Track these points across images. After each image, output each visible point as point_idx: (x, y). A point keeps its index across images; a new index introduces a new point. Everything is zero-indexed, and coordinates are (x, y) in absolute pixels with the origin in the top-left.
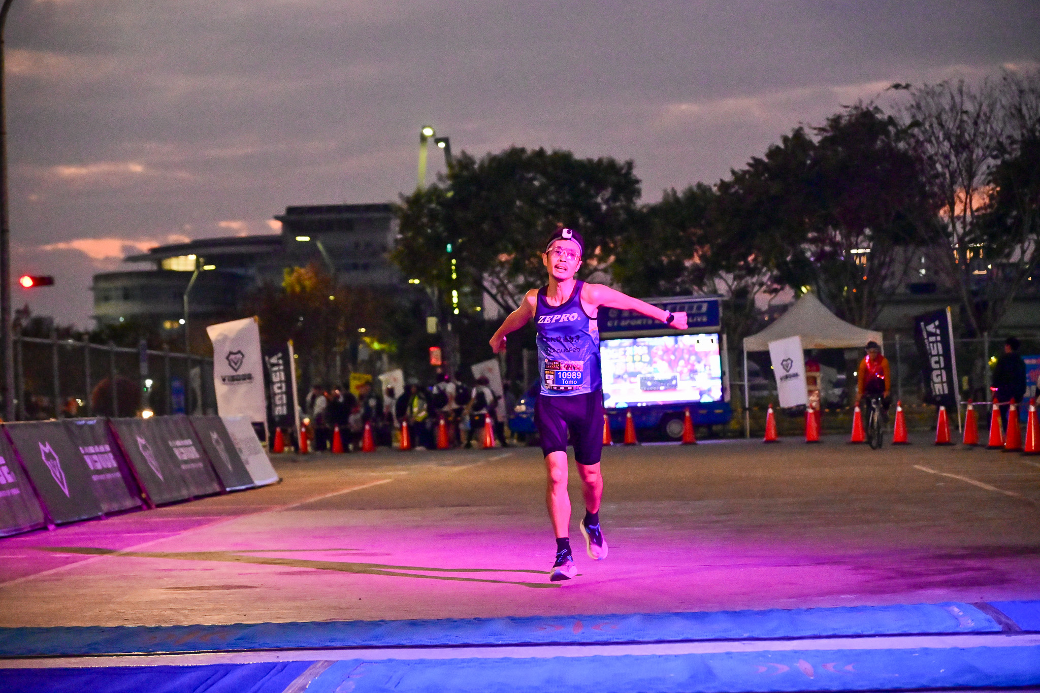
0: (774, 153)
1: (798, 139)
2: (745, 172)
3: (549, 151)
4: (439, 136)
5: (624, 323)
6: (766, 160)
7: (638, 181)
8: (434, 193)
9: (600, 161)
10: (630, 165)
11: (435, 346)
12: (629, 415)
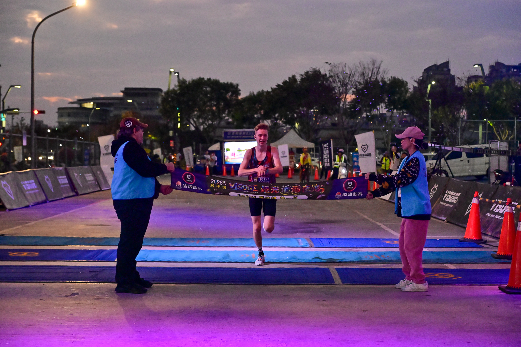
0: (285, 83)
1: (293, 79)
2: (275, 89)
3: (212, 79)
4: (176, 71)
5: (232, 137)
6: (281, 84)
7: (240, 90)
8: (174, 91)
9: (228, 83)
10: (237, 85)
11: (172, 140)
12: (232, 167)
